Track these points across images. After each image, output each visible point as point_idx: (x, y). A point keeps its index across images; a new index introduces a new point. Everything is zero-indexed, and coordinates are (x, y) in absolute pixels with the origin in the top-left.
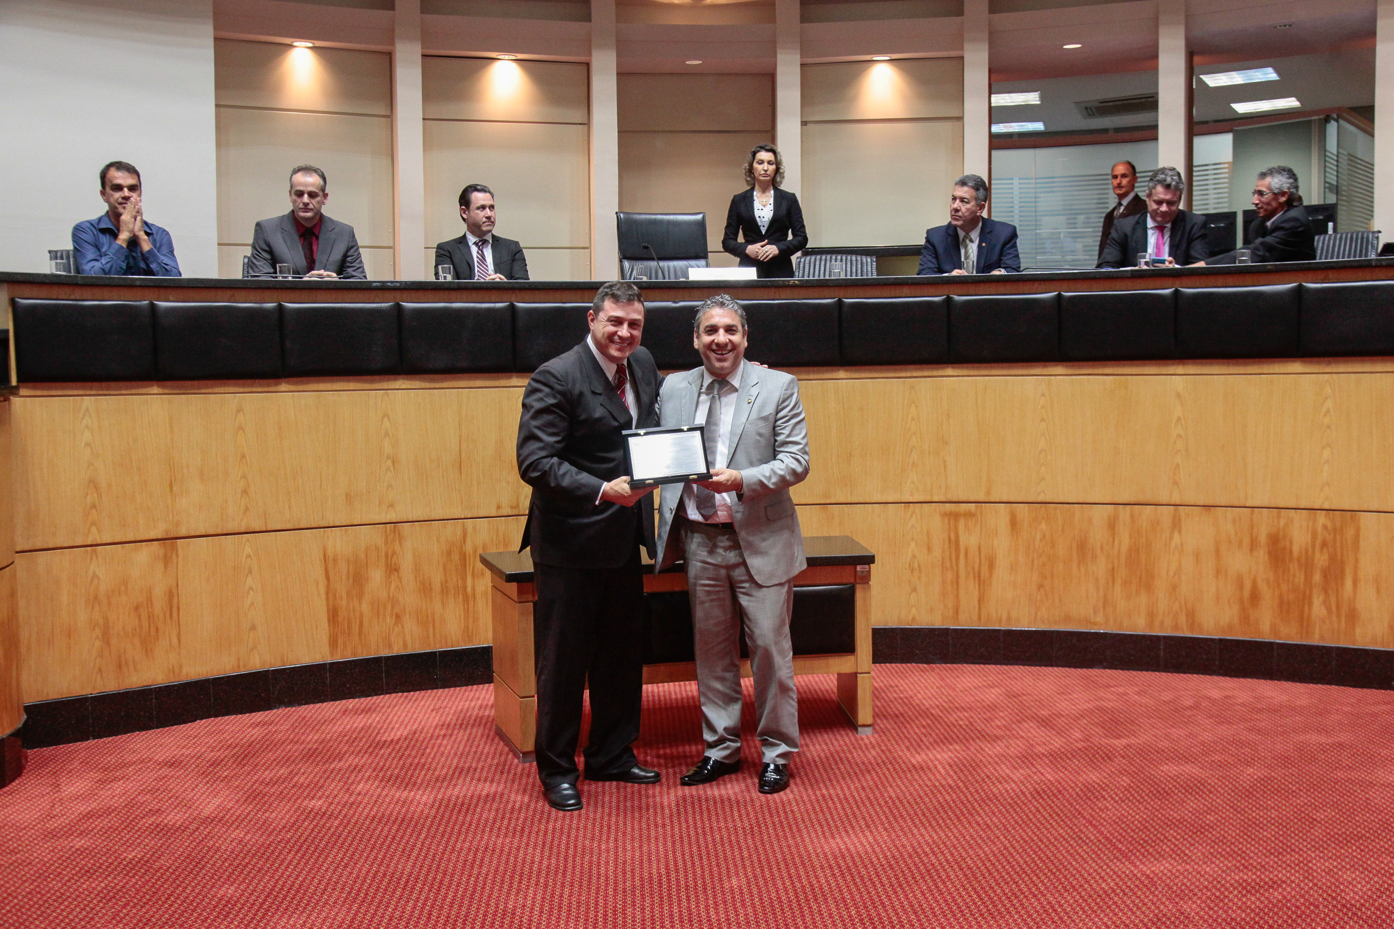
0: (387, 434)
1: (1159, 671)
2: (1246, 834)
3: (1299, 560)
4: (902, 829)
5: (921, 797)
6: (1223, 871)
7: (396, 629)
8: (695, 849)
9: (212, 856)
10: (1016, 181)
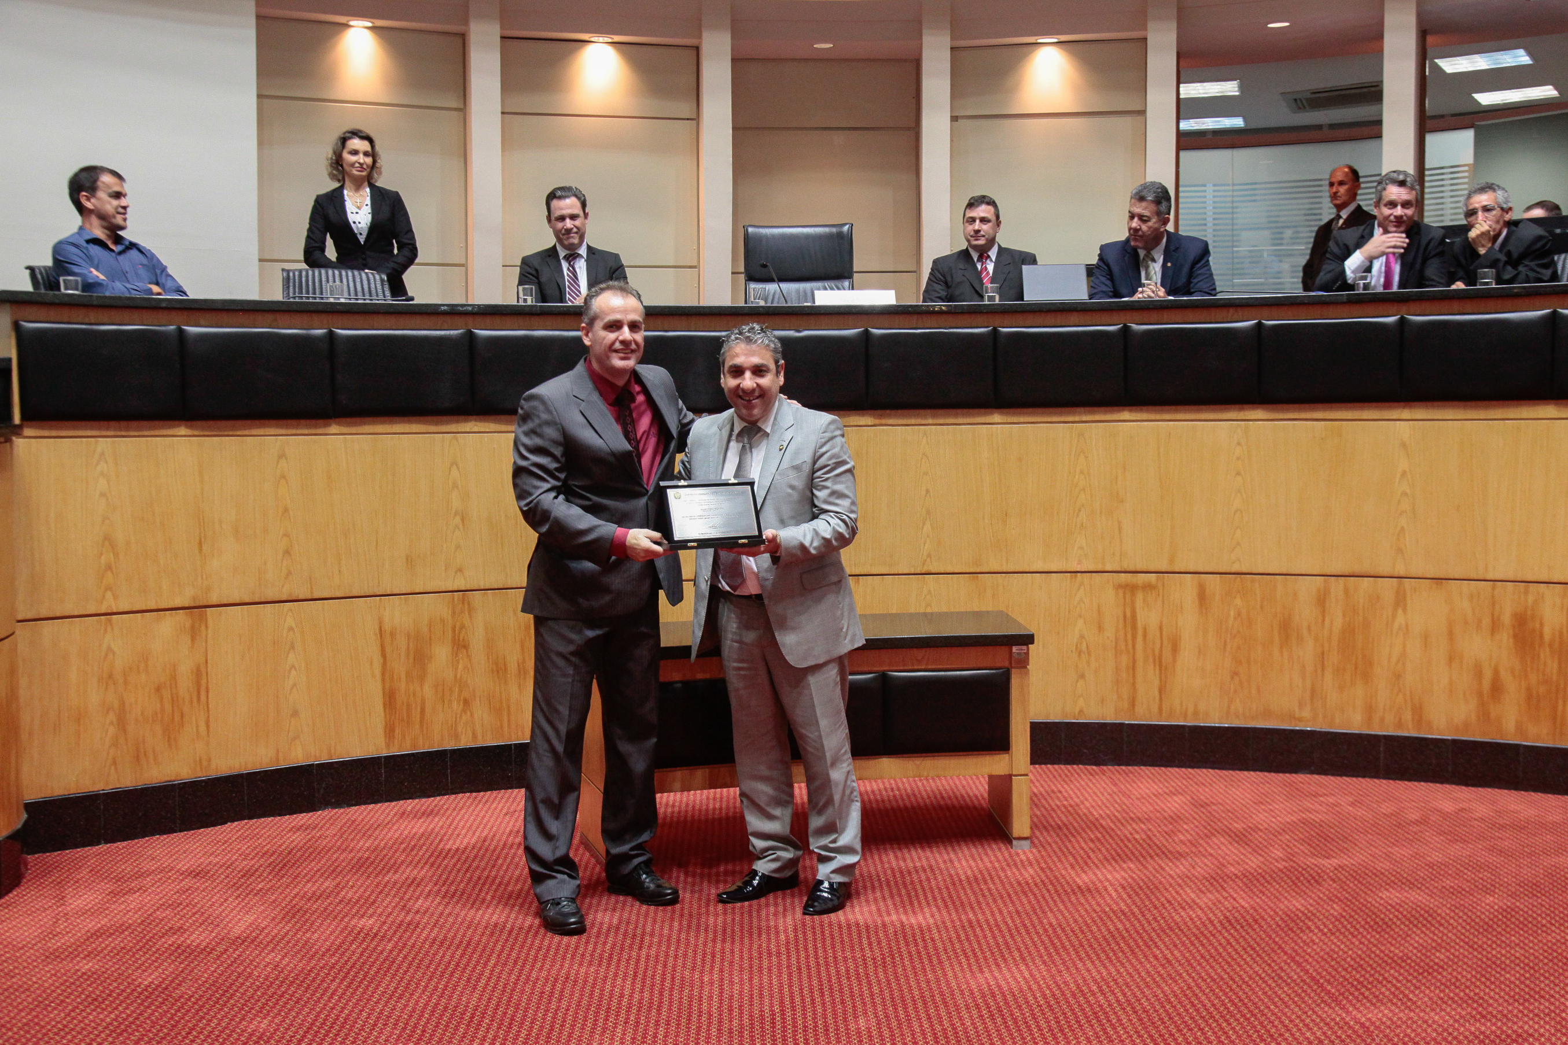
0: (455, 486)
1: (1378, 777)
2: (1484, 976)
3: (1551, 645)
4: (1064, 963)
5: (1087, 925)
6: (1456, 1021)
7: (464, 718)
8: (815, 983)
9: (243, 984)
10: (1210, 188)
